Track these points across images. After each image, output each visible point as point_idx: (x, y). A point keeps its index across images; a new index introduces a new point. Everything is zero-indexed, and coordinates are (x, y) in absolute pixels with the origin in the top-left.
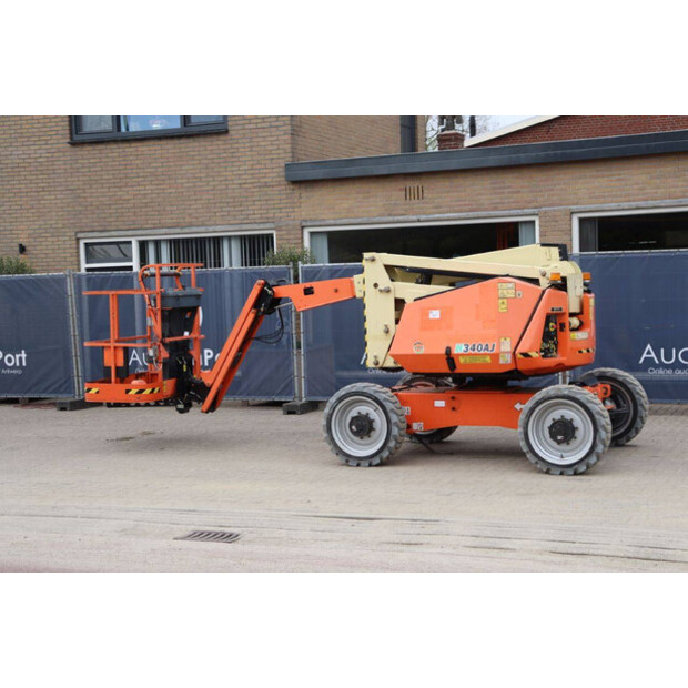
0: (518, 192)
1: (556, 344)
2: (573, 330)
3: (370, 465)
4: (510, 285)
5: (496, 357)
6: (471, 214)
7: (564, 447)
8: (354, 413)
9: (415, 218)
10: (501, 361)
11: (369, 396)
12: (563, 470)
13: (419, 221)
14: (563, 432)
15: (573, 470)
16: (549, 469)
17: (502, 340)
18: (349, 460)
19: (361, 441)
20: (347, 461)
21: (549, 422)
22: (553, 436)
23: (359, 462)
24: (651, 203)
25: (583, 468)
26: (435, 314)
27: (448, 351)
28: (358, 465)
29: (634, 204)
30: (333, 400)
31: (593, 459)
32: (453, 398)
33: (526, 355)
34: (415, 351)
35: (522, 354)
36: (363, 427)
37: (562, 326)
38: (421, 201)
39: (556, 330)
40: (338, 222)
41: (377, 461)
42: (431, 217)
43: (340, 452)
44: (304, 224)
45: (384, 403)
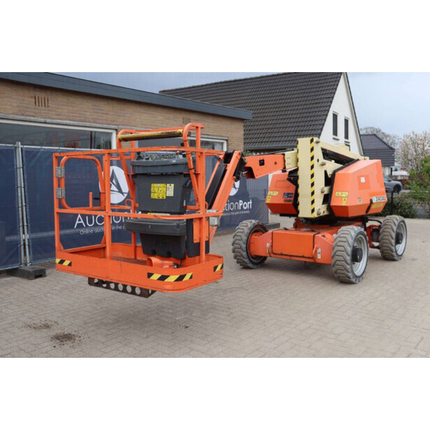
0: (107, 114)
6: (81, 123)
9: (42, 120)
13: (45, 123)
26: (363, 180)
27: (371, 201)
34: (359, 203)
38: (47, 108)
42: (54, 121)
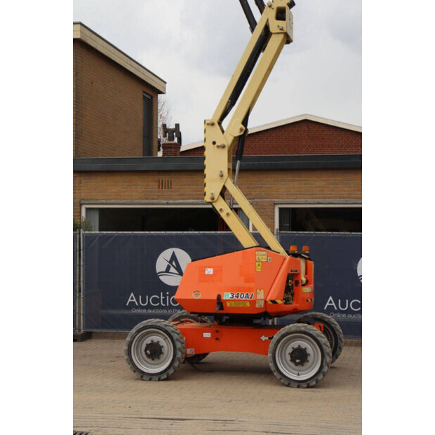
1: (292, 295)
2: (303, 285)
3: (159, 380)
4: (264, 253)
5: (253, 302)
7: (299, 367)
8: (148, 341)
9: (165, 202)
10: (257, 306)
11: (161, 329)
12: (299, 384)
13: (168, 204)
14: (300, 357)
15: (306, 384)
16: (289, 383)
17: (258, 291)
18: (143, 376)
19: (153, 362)
20: (142, 377)
21: (289, 350)
22: (293, 360)
23: (151, 377)
24: (327, 200)
25: (314, 383)
26: (209, 271)
27: (219, 297)
28: (150, 380)
29: (316, 200)
30: (134, 331)
31: (321, 377)
32: (217, 331)
33: (274, 302)
34: (194, 297)
35: (271, 301)
36: (154, 352)
37: (297, 283)
38: (170, 190)
39: (292, 285)
40: (109, 202)
41: (165, 376)
42: (177, 201)
43: (136, 369)
44: (82, 202)
45: (172, 334)
